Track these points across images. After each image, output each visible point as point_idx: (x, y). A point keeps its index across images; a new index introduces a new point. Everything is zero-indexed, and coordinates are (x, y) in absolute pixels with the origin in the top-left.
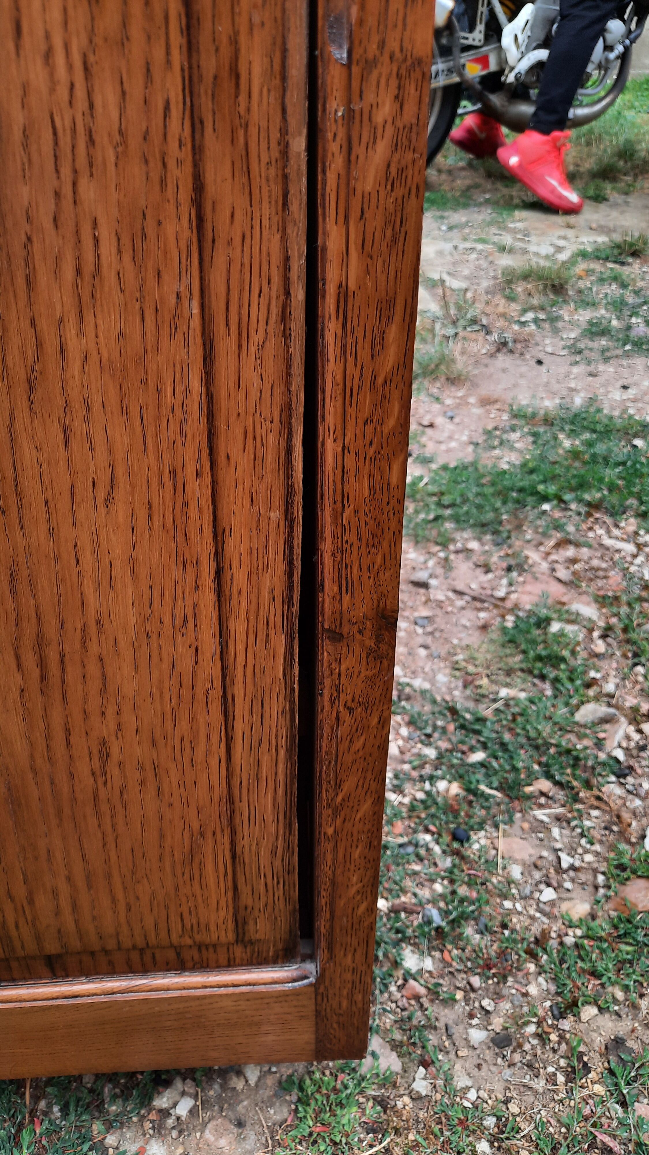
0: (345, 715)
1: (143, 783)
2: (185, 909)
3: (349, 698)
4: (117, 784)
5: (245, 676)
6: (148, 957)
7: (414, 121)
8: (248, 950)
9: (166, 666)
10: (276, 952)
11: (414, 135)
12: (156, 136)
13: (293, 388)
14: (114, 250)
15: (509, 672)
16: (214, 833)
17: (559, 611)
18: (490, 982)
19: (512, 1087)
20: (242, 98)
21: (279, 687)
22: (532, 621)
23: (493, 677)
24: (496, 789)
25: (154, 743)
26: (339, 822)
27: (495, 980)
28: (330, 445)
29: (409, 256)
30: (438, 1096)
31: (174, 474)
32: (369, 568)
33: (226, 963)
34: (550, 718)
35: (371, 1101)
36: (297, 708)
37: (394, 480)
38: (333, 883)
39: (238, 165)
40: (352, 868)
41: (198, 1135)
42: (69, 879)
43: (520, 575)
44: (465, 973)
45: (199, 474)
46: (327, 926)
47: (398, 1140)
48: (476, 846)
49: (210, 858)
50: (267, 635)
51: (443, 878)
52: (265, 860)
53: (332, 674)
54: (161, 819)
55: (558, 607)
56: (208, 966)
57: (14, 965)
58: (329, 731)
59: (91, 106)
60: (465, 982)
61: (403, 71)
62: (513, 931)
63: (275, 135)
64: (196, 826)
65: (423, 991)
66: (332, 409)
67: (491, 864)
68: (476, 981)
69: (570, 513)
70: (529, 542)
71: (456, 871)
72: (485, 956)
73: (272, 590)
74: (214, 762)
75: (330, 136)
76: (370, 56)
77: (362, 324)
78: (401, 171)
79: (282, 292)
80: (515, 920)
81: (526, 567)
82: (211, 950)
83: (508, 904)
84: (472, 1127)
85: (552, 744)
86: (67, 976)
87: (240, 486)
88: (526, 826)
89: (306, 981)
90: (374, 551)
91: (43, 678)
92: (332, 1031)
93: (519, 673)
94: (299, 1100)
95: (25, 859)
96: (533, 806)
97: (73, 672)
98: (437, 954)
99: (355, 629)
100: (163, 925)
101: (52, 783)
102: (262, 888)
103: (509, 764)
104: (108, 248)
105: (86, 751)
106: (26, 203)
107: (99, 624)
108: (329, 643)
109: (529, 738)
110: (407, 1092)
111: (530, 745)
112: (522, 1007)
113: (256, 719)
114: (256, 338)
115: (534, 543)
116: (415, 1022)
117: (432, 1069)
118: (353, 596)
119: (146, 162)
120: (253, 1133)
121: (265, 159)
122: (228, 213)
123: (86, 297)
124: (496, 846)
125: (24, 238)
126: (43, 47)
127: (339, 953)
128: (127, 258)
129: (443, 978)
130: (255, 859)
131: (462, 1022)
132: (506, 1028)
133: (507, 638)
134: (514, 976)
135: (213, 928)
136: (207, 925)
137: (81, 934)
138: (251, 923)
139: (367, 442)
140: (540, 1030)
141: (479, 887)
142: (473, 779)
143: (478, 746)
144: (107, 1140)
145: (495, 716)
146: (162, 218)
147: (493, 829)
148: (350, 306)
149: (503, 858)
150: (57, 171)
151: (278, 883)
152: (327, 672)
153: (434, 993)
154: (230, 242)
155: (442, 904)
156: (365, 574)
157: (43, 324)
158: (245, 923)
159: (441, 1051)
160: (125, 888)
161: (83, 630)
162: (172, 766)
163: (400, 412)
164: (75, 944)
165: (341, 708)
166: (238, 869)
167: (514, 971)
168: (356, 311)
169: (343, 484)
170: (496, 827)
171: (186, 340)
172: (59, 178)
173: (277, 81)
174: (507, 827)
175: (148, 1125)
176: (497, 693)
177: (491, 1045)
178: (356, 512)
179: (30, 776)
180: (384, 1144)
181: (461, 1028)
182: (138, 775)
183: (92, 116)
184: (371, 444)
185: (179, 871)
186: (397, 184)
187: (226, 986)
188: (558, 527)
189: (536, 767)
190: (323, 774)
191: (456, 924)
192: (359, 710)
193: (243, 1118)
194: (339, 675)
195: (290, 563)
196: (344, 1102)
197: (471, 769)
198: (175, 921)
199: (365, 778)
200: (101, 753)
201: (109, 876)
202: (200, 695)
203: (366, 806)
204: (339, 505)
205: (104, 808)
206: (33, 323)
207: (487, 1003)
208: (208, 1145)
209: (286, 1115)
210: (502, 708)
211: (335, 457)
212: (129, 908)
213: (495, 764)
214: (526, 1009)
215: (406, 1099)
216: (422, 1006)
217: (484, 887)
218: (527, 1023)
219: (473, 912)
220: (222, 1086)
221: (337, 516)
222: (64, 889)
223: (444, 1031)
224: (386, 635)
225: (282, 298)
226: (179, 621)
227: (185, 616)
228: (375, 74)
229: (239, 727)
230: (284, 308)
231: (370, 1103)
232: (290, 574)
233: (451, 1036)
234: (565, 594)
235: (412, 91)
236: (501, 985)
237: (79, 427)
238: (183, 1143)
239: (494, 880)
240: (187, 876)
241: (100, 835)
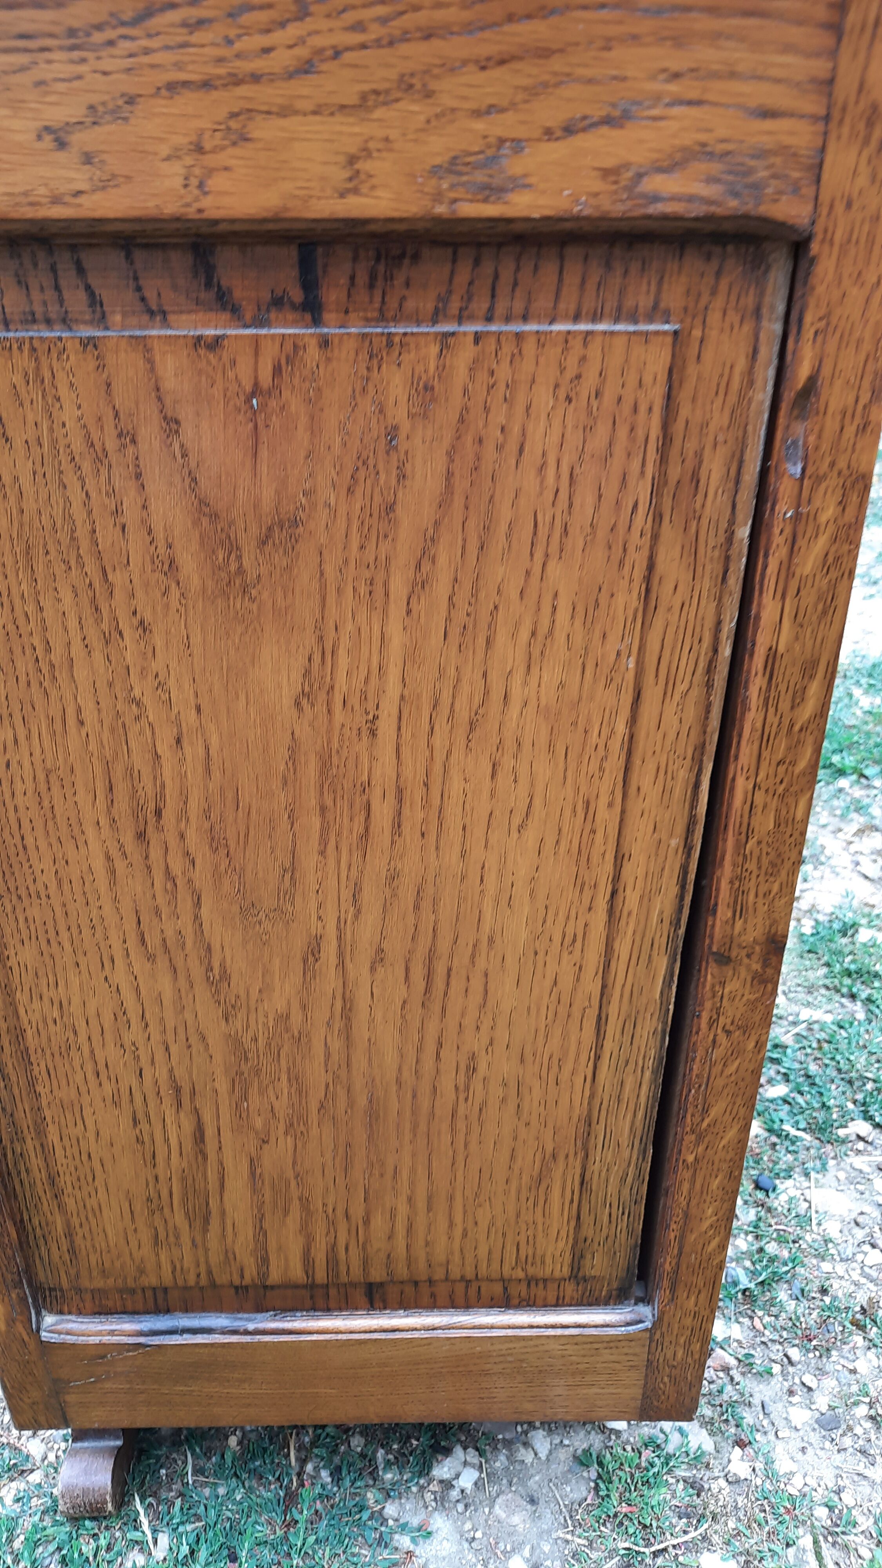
0: (722, 1038)
1: (504, 1100)
2: (523, 1239)
3: (729, 1021)
4: (478, 1100)
5: (622, 996)
6: (472, 1291)
7: (853, 520)
8: (580, 1288)
9: (549, 982)
10: (610, 1293)
11: (852, 532)
12: (621, 529)
13: (709, 729)
14: (569, 616)
15: (810, 990)
16: (567, 1156)
17: (869, 915)
18: (811, 1355)
19: (844, 1475)
20: (699, 498)
21: (655, 1007)
22: (836, 926)
23: (791, 995)
24: (804, 1130)
25: (522, 1060)
26: (701, 1149)
27: (817, 1353)
28: (740, 782)
29: (836, 626)
30: (759, 1482)
31: (588, 804)
32: (765, 895)
33: (554, 1302)
34: (865, 1047)
35: (681, 1482)
36: (668, 1029)
37: (799, 815)
38: (686, 1215)
39: (687, 549)
40: (708, 1199)
41: (487, 1510)
42: (410, 1199)
43: (815, 868)
44: (780, 1343)
45: (610, 805)
46: (673, 1264)
47: (717, 1527)
48: (783, 1198)
49: (558, 1183)
50: (650, 956)
51: (747, 1233)
52: (612, 1189)
53: (714, 996)
54: (515, 1139)
55: (867, 910)
56: (534, 1305)
57: (333, 1292)
58: (703, 1053)
59: (571, 506)
60: (781, 1354)
61: (848, 484)
62: (835, 1298)
63: (724, 525)
64: (549, 1148)
65: (733, 1362)
66: (747, 751)
67: (804, 1221)
68: (795, 1353)
69: (875, 792)
70: (824, 826)
71: (761, 1224)
72: (804, 1326)
73: (662, 912)
74: (579, 1081)
75: (776, 531)
76: (821, 472)
77: (786, 681)
78: (837, 559)
79: (711, 648)
80: (835, 1286)
81: (823, 859)
82: (541, 1285)
83: (826, 1266)
84: (801, 1518)
85: (869, 1079)
86: (385, 1308)
87: (646, 815)
88: (842, 1175)
89: (640, 1326)
90: (772, 879)
91: (427, 990)
92: (662, 1386)
93: (823, 991)
94: (599, 1476)
95: (371, 1175)
96: (849, 1153)
97: (457, 985)
98: (746, 1321)
99: (744, 953)
100: (497, 1256)
101: (414, 1096)
102: (606, 1219)
103: (818, 1102)
104: (563, 615)
105: (455, 1065)
106: (500, 580)
107: (491, 940)
108: (714, 965)
109: (839, 1071)
110: (722, 1474)
111: (842, 1079)
112: (850, 1385)
113: (627, 1038)
114: (681, 688)
115: (830, 828)
116: (725, 1397)
117: (748, 1450)
118: (745, 922)
119: (610, 548)
120: (548, 1511)
121: (711, 543)
122: (672, 587)
123: (536, 653)
124: (808, 1198)
125: (492, 607)
126: (539, 462)
127: (682, 1294)
128: (578, 622)
129: (754, 1349)
130: (603, 1186)
131: (781, 1399)
132: (832, 1408)
133: (807, 948)
134: (840, 1350)
135: (549, 1260)
136: (543, 1257)
137: (410, 1261)
138: (589, 1256)
139: (778, 780)
140: (873, 1412)
141: (791, 1245)
142: (775, 1116)
143: (779, 1078)
144: (386, 1510)
145: (798, 1042)
146: (615, 591)
147: (803, 1178)
148: (777, 666)
149: (817, 1212)
150: (532, 555)
151: (623, 1213)
152: (708, 995)
153: (747, 1363)
154: (670, 609)
155: (748, 1264)
156: (760, 901)
157: (495, 677)
158: (582, 1256)
159: (758, 1430)
160: (465, 1212)
161: (475, 946)
162: (536, 1084)
163: (812, 755)
164: (402, 1271)
165: (719, 1031)
166: (584, 1196)
167: (839, 1343)
168: (782, 670)
169: (750, 817)
170: (807, 1175)
171: (619, 690)
172: (532, 560)
173: (731, 485)
174: (820, 1176)
175: (429, 1496)
176: (798, 1015)
177: (816, 1426)
178: (759, 843)
179: (394, 1088)
180: (701, 1530)
181: (780, 1406)
182: (500, 1092)
183: (570, 513)
184: (781, 782)
185: (523, 1198)
186: (832, 569)
187: (553, 1327)
188: (860, 808)
189: (850, 1106)
190: (691, 1098)
191: (766, 1287)
192: (737, 1033)
193: (535, 1494)
194: (722, 997)
195: (683, 887)
196: (652, 1480)
197: (772, 1106)
198: (510, 1250)
199: (734, 1103)
200: (468, 1068)
201: (451, 1198)
202: (576, 1013)
203: (732, 1134)
204: (743, 836)
205: (461, 1125)
206: (485, 675)
207: (809, 1380)
208: (499, 1522)
209: (585, 1494)
210: (804, 1033)
211: (746, 793)
212: (465, 1234)
213: (800, 1100)
214: (855, 1388)
215: (722, 1483)
216: (732, 1379)
217: (797, 1245)
218: (856, 1404)
219: (787, 1272)
220: (508, 1458)
221: (740, 846)
222: (403, 1210)
223: (760, 1408)
224: (774, 959)
225: (710, 654)
226: (568, 940)
227: (575, 935)
228: (823, 485)
229: (608, 1045)
230: (710, 662)
231: (681, 1485)
232: (681, 898)
233: (768, 1415)
234: (873, 894)
235: (855, 498)
236: (824, 1360)
237: (507, 762)
238: (470, 1518)
239: (808, 1237)
240: (531, 1200)
241: (451, 1153)
